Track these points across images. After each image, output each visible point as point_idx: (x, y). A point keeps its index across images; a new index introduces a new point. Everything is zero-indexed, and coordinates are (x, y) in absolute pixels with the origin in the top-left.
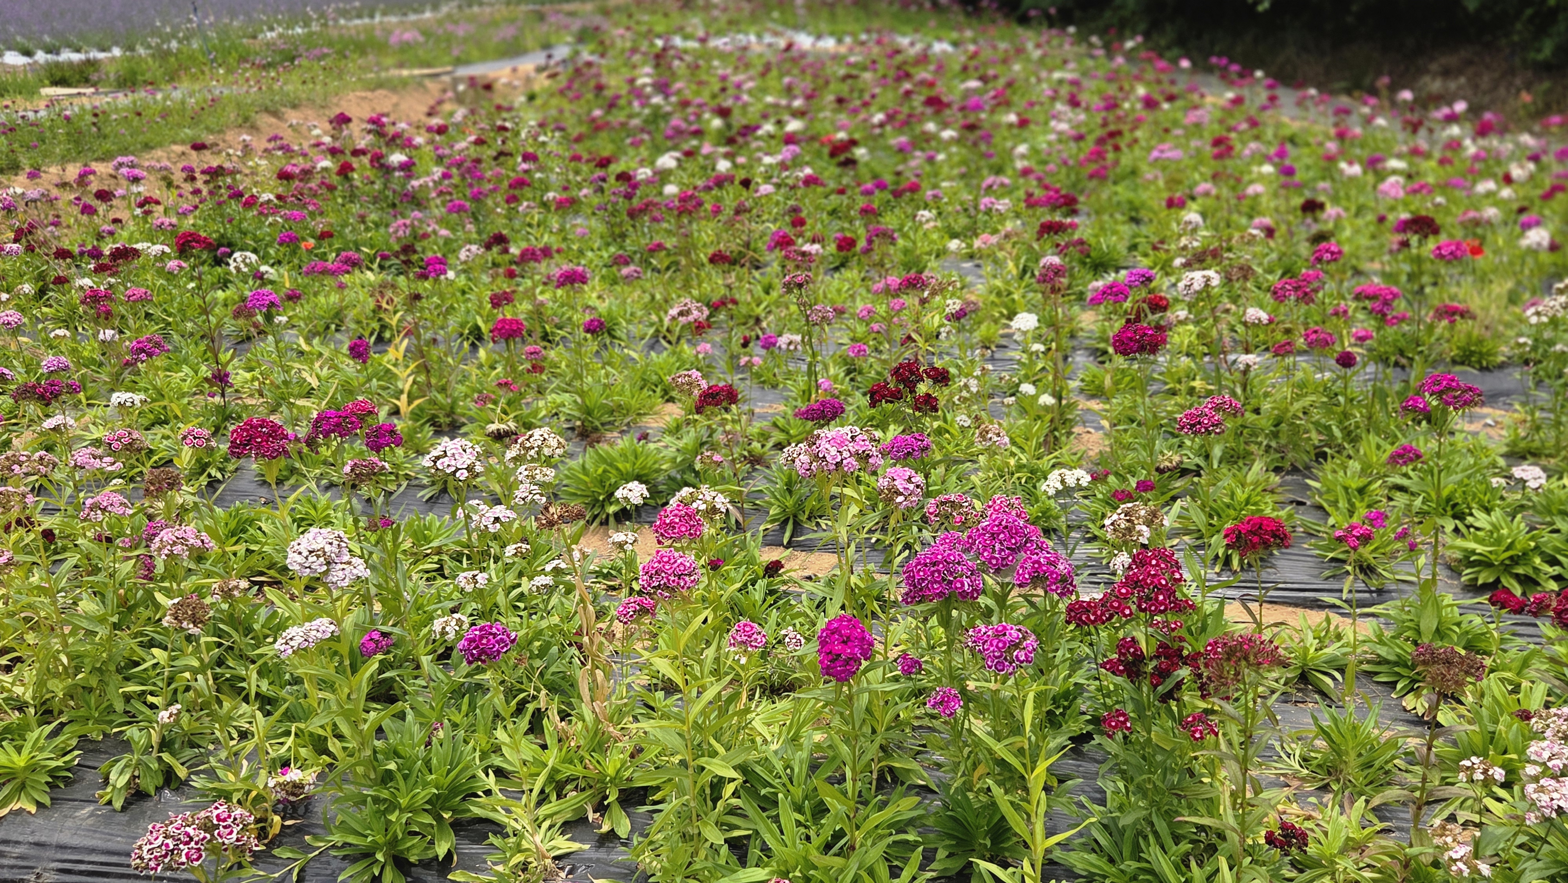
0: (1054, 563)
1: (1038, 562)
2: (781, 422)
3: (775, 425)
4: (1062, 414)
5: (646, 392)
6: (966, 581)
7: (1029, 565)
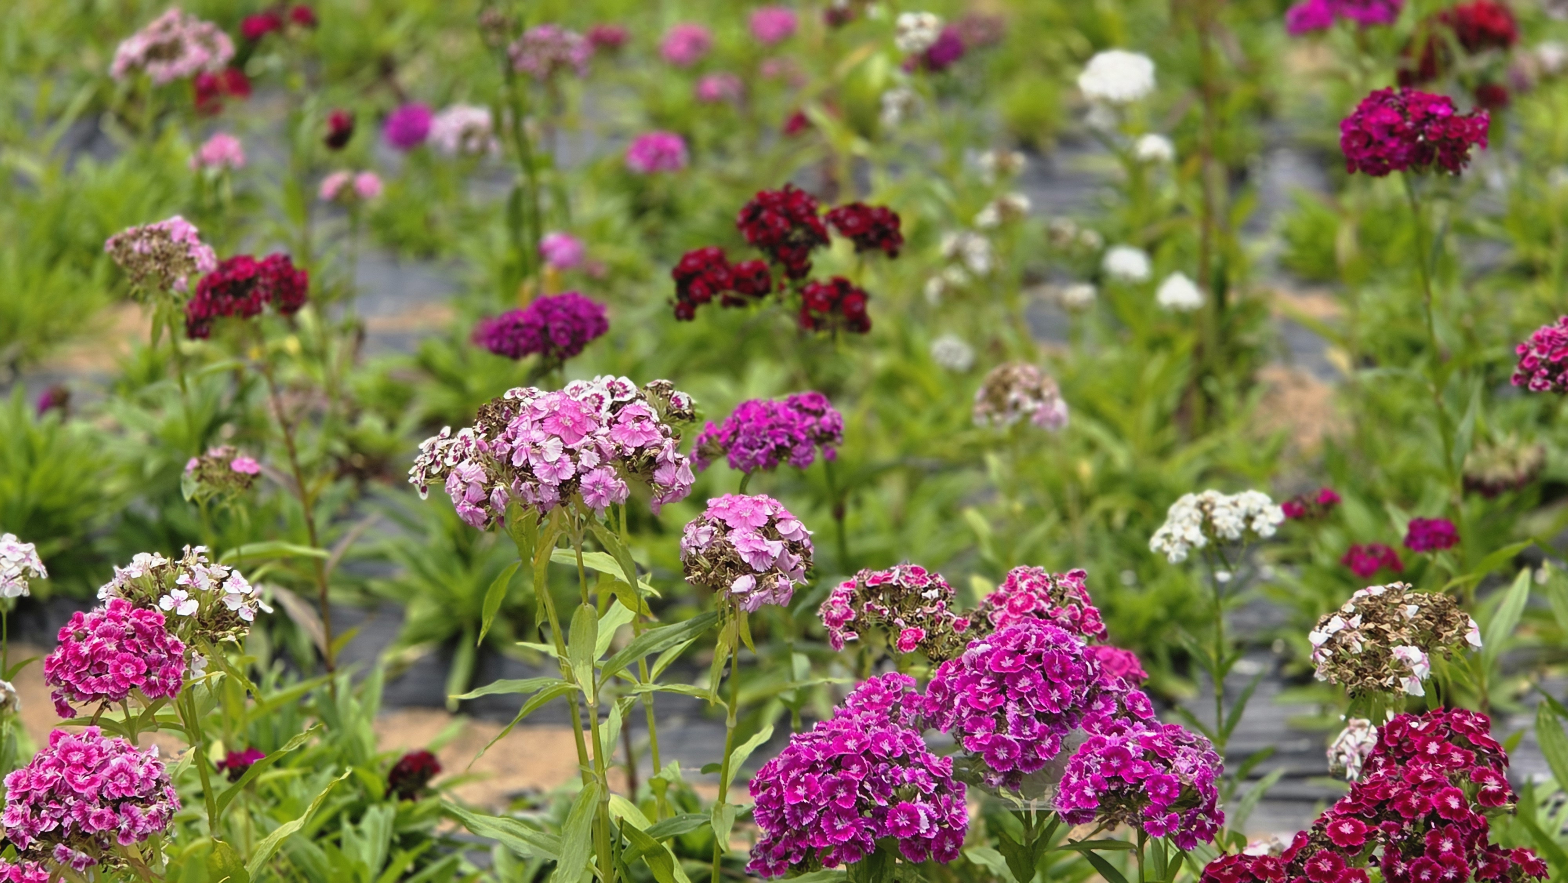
0: (1164, 756)
1: (1120, 752)
2: (444, 357)
3: (426, 366)
4: (1225, 334)
5: (63, 274)
6: (924, 810)
7: (1095, 762)
